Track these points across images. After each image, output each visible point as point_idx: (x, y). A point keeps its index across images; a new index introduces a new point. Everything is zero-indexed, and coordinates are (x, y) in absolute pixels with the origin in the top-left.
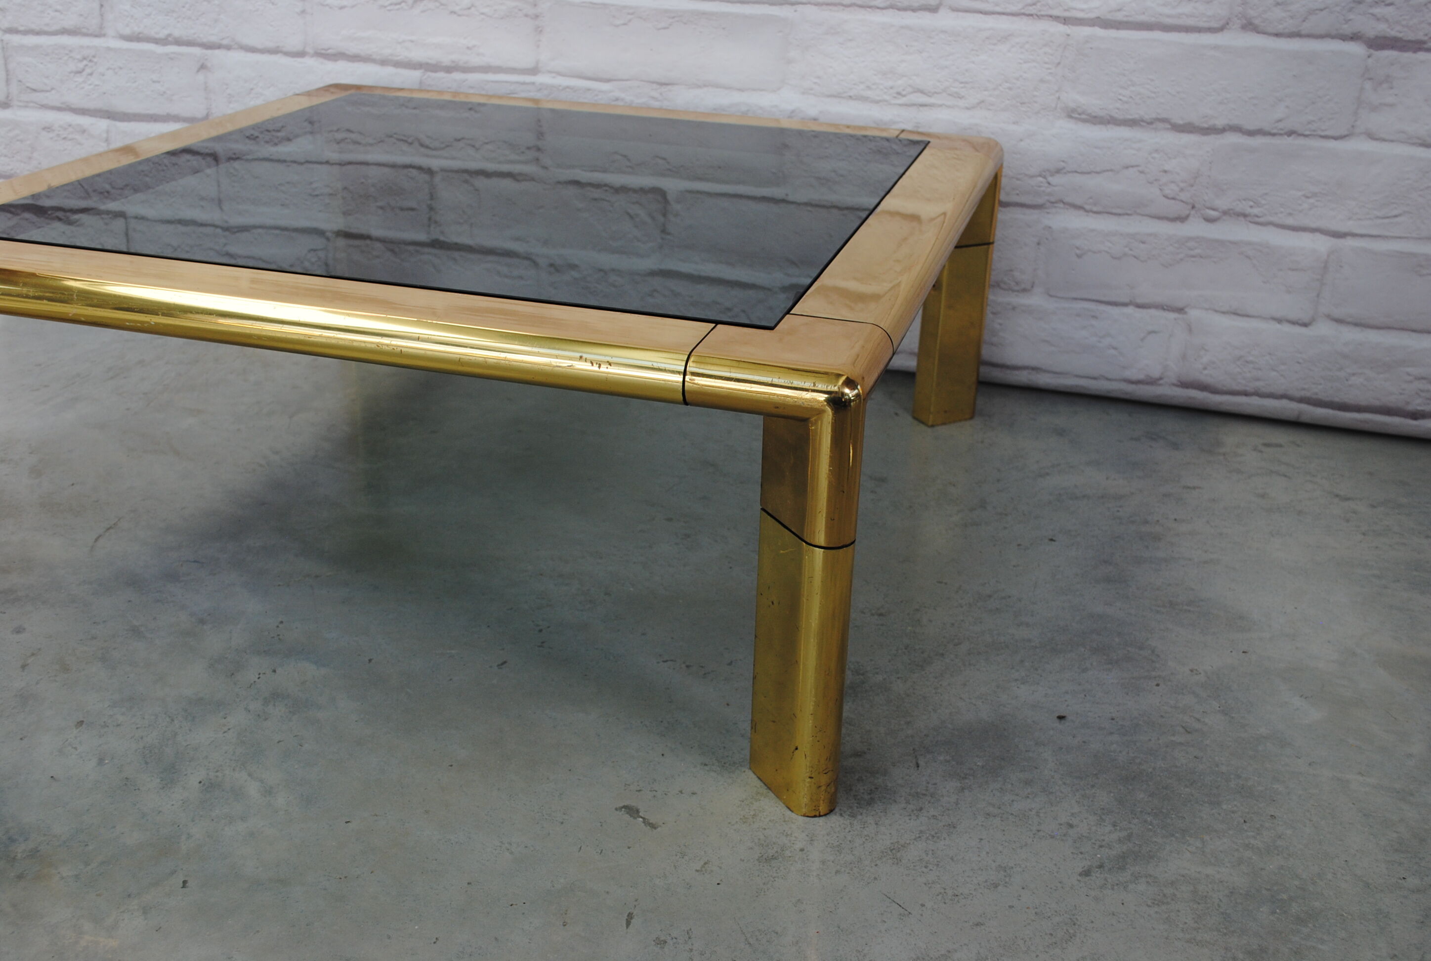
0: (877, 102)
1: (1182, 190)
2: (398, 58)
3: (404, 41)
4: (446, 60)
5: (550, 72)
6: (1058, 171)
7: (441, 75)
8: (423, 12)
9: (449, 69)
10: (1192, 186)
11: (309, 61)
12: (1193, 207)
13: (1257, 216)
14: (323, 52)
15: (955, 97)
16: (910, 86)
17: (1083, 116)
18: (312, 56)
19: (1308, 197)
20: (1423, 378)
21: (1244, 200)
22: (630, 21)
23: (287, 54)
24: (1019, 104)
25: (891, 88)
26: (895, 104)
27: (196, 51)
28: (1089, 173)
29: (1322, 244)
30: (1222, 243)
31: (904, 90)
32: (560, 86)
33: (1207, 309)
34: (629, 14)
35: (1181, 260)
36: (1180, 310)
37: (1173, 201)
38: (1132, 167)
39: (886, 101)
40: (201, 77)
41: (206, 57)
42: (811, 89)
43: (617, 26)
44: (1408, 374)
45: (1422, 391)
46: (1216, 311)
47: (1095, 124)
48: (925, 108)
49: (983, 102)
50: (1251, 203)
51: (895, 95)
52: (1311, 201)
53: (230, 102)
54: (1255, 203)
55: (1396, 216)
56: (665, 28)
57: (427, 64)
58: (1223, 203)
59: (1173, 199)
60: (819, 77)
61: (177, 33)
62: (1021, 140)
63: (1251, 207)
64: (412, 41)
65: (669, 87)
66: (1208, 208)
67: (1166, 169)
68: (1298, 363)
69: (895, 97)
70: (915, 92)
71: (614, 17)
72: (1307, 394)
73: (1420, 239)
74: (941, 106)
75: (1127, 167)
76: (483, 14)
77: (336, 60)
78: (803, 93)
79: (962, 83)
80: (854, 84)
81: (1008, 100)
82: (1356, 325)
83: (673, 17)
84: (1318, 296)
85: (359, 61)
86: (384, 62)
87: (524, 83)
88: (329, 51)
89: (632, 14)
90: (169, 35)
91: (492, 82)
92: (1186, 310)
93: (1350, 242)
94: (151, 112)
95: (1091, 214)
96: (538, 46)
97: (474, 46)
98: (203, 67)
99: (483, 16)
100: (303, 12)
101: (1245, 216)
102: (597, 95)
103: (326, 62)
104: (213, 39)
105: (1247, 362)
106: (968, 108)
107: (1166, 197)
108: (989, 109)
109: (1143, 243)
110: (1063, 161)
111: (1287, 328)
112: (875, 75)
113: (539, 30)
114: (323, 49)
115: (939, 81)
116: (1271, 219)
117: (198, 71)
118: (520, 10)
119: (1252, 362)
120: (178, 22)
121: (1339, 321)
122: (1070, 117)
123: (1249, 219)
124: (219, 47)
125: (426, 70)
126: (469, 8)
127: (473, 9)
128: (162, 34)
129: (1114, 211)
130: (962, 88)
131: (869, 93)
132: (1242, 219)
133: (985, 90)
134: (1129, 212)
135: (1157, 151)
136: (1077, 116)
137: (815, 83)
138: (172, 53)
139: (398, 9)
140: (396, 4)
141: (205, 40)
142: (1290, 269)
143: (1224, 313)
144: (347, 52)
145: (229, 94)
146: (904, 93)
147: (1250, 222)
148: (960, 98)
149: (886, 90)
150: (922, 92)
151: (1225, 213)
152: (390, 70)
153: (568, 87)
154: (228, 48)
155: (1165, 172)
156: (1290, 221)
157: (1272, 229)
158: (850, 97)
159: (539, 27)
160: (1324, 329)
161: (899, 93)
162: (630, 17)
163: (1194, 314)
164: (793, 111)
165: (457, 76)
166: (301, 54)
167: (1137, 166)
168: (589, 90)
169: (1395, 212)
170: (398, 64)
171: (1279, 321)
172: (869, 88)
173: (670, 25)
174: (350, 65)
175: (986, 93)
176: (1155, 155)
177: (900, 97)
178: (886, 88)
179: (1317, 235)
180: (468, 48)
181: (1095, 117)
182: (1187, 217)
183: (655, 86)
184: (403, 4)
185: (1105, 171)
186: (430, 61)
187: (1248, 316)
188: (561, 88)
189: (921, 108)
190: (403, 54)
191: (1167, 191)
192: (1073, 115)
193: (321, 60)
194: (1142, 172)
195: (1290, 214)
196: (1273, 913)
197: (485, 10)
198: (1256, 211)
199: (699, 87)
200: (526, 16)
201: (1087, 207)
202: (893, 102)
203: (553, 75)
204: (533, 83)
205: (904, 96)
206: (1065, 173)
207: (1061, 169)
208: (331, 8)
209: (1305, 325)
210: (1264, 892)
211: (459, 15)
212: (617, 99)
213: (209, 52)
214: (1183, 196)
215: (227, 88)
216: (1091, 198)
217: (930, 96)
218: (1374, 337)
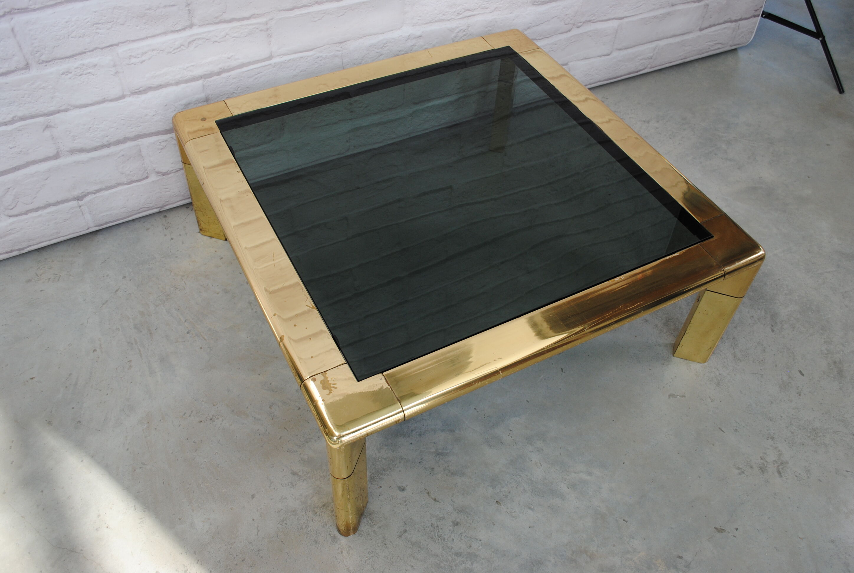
0: (449, 20)
1: (571, 20)
2: (187, 78)
3: (187, 68)
4: (216, 69)
5: (278, 55)
6: (528, 28)
7: (215, 77)
8: (195, 47)
9: (219, 74)
10: (575, 17)
11: (128, 100)
12: (574, 25)
13: (594, 20)
14: (136, 91)
15: (484, 9)
16: (463, 9)
17: (539, 3)
18: (130, 96)
19: (611, 7)
20: (643, 59)
21: (591, 15)
22: (323, 17)
23: (112, 100)
24: (512, 5)
25: (455, 12)
26: (457, 19)
27: (41, 119)
28: (539, 25)
29: (615, 24)
30: (581, 34)
31: (460, 11)
32: (286, 61)
33: (575, 61)
34: (322, 14)
35: (568, 45)
36: (566, 64)
37: (568, 25)
38: (555, 17)
39: (453, 19)
40: (47, 133)
41: (49, 121)
42: (417, 23)
43: (315, 21)
44: (639, 59)
45: (642, 63)
46: (579, 60)
47: (543, 5)
48: (471, 17)
49: (497, 8)
50: (593, 16)
51: (457, 15)
52: (612, 8)
53: (74, 140)
54: (594, 15)
55: (640, 6)
56: (342, 15)
57: (205, 75)
58: (583, 20)
59: (568, 24)
60: (420, 16)
61: (20, 114)
62: (514, 20)
63: (592, 17)
64: (193, 66)
65: (346, 43)
66: (579, 23)
67: (567, 14)
68: (605, 69)
69: (457, 16)
70: (466, 11)
71: (314, 17)
72: (606, 78)
73: (647, 12)
74: (478, 14)
75: (553, 18)
76: (234, 37)
77: (146, 93)
78: (413, 26)
79: (487, 1)
80: (437, 15)
81: (508, 4)
82: (625, 49)
83: (347, 9)
84: (614, 43)
85: (161, 88)
86: (177, 83)
87: (265, 66)
88: (141, 89)
89: (324, 13)
90: (15, 117)
91: (246, 71)
92: (568, 63)
93: (626, 20)
94: (14, 166)
95: (539, 40)
96: (270, 45)
97: (232, 56)
98: (47, 127)
99: (234, 38)
100: (117, 73)
101: (590, 21)
102: (307, 59)
103: (139, 96)
104: (53, 109)
105: (589, 75)
106: (490, 12)
107: (565, 24)
108: (500, 10)
109: (556, 44)
110: (531, 24)
111: (603, 58)
112: (446, 8)
113: (270, 36)
114: (136, 89)
115: (476, 3)
116: (598, 19)
117: (44, 130)
118: (257, 29)
119: (591, 74)
120: (20, 107)
121: (620, 50)
122: (534, 5)
123: (591, 22)
124: (59, 112)
125: (205, 78)
126: (225, 37)
127: (227, 36)
128: (9, 118)
129: (547, 36)
130: (487, 4)
131: (444, 17)
132: (589, 23)
133: (497, 2)
134: (552, 35)
135: (564, 8)
136: (536, 3)
137: (418, 20)
138: (20, 126)
139: (180, 51)
140: (177, 48)
141: (46, 112)
142: (605, 36)
143: (581, 60)
144: (152, 86)
145: (73, 136)
146: (461, 13)
147: (592, 23)
148: (487, 9)
149: (452, 14)
150: (469, 10)
151: (584, 23)
152: (183, 86)
153: (290, 60)
154: (66, 110)
155: (566, 15)
156: (605, 18)
157: (599, 23)
158: (436, 21)
159: (270, 34)
160: (615, 54)
161: (458, 14)
162: (323, 15)
163: (571, 64)
164: (409, 36)
165: (225, 75)
166: (123, 97)
167: (557, 16)
168: (302, 57)
169: (640, 4)
170: (186, 81)
171: (600, 56)
172: (444, 15)
173: (345, 13)
174: (157, 92)
175: (497, 3)
176: (564, 10)
177: (459, 15)
178: (452, 13)
179: (614, 21)
180: (228, 58)
181: (543, 2)
182: (572, 29)
183: (337, 45)
184: (182, 47)
185: (545, 22)
186: (206, 73)
187: (590, 58)
188: (286, 62)
189: (469, 18)
190: (189, 74)
191: (566, 22)
192: (535, 4)
193: (137, 96)
194: (558, 18)
195: (605, 15)
196: (812, 313)
197: (235, 35)
198: (593, 18)
199: (361, 38)
200: (261, 31)
201: (537, 38)
202: (457, 18)
203: (281, 56)
204: (270, 64)
205: (461, 14)
206: (531, 28)
207: (530, 27)
208: (135, 64)
209: (609, 55)
210: (804, 307)
211: (219, 42)
212: (318, 57)
213: (51, 117)
214: (571, 22)
215: (70, 133)
216: (539, 34)
217: (473, 11)
218: (630, 51)
